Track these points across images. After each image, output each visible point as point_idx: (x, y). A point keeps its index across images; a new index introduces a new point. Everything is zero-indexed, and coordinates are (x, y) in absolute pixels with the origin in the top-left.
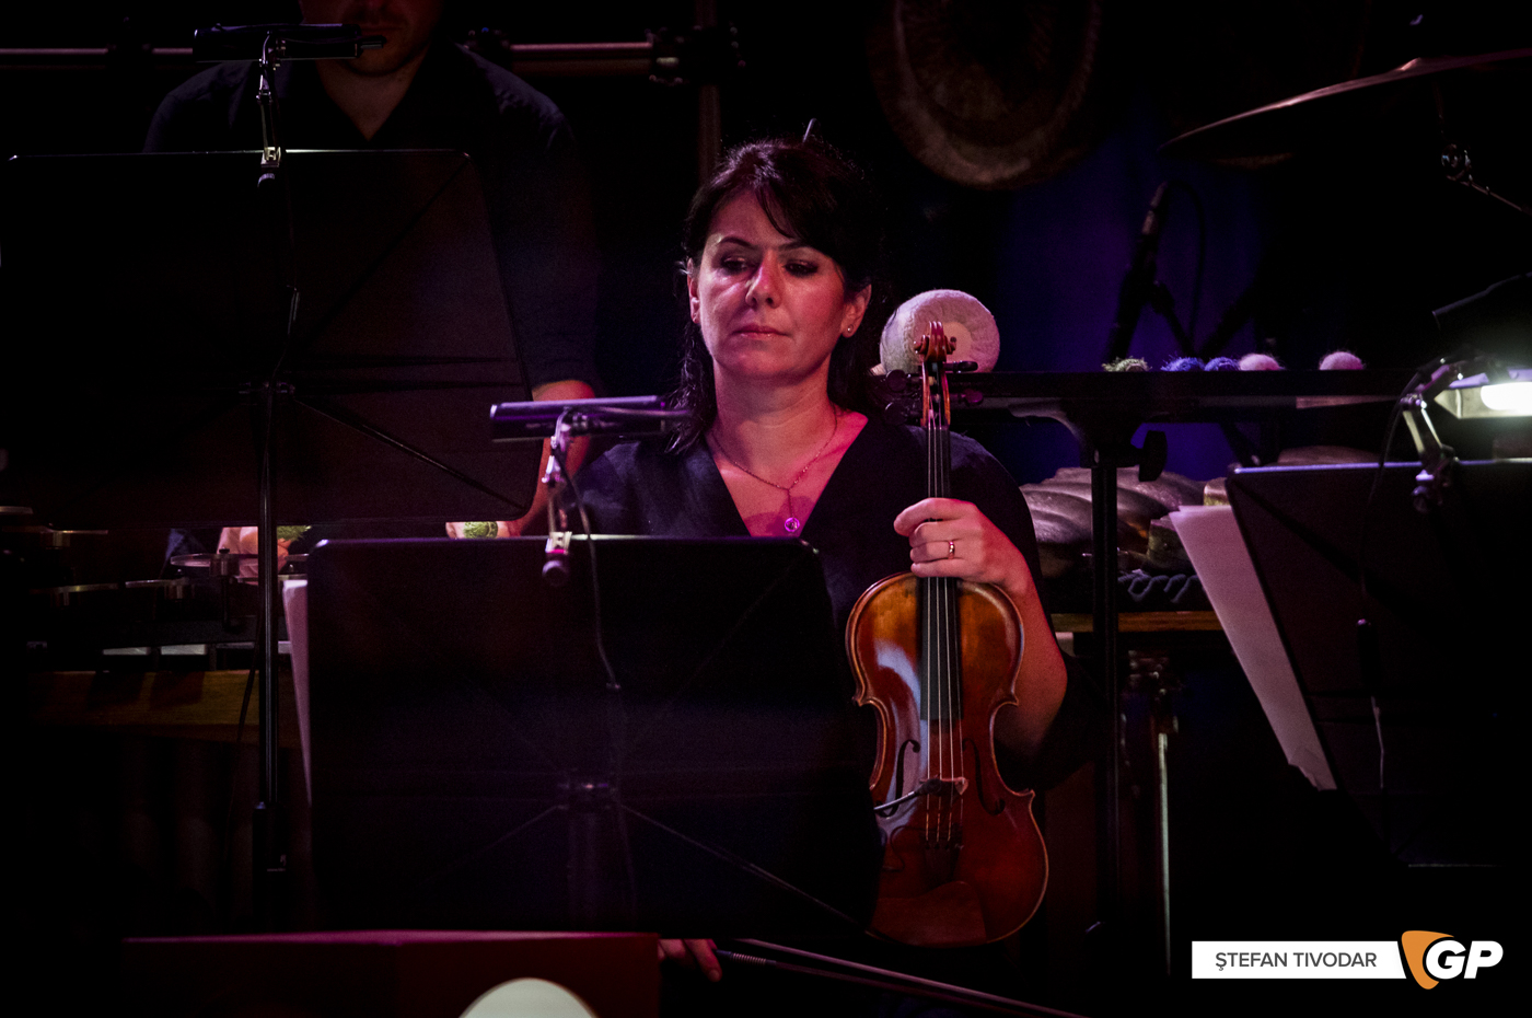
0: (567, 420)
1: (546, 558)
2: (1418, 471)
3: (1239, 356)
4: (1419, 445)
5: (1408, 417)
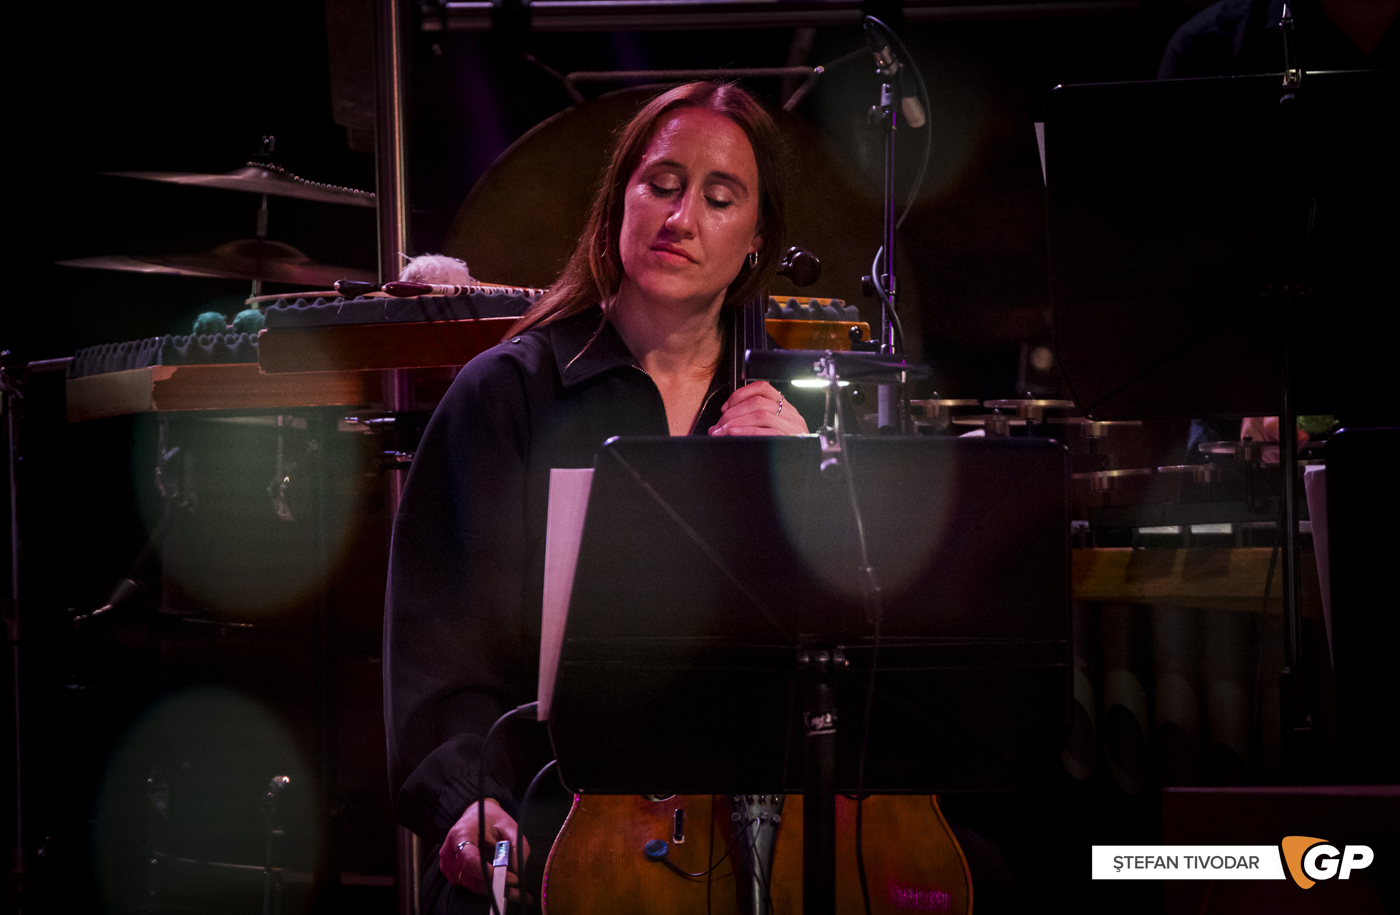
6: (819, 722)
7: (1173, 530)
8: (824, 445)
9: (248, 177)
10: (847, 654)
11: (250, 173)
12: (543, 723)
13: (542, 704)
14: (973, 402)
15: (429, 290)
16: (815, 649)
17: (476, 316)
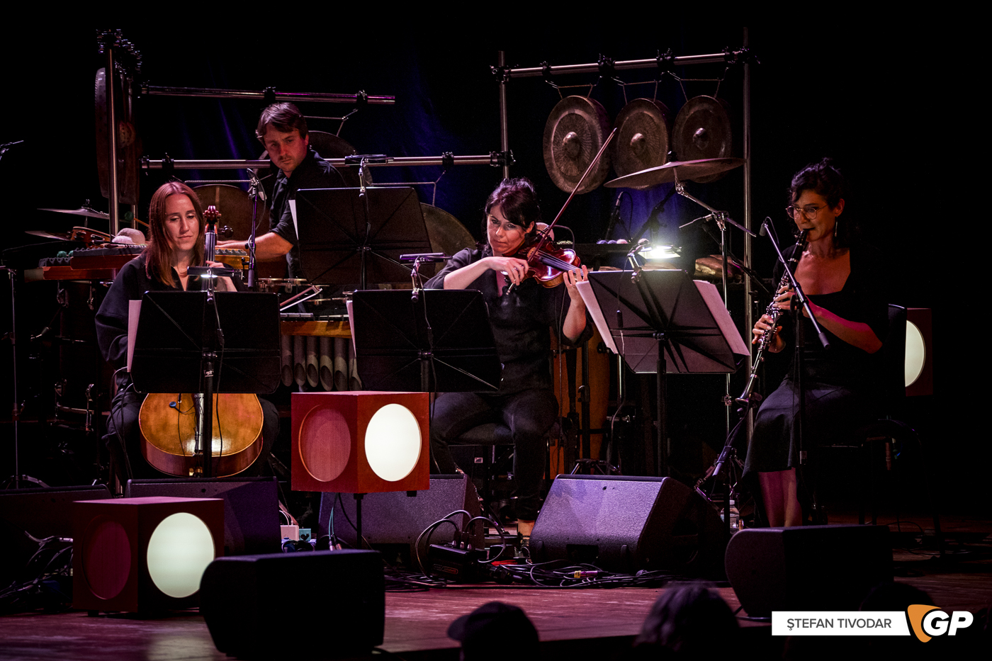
0: (419, 259)
1: (412, 295)
2: (633, 272)
3: (616, 240)
4: (633, 267)
5: (630, 258)
6: (208, 373)
7: (339, 316)
8: (209, 294)
9: (82, 211)
10: (217, 354)
11: (83, 210)
12: (129, 373)
13: (128, 367)
14: (280, 279)
15: (117, 246)
16: (207, 352)
17: (131, 254)
